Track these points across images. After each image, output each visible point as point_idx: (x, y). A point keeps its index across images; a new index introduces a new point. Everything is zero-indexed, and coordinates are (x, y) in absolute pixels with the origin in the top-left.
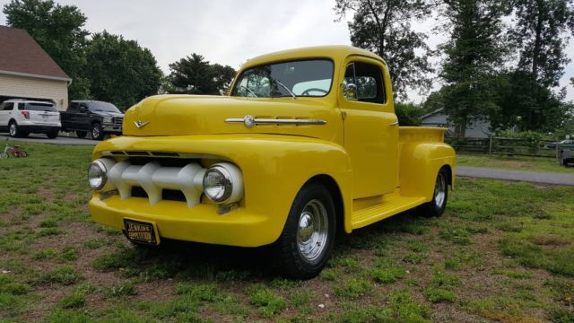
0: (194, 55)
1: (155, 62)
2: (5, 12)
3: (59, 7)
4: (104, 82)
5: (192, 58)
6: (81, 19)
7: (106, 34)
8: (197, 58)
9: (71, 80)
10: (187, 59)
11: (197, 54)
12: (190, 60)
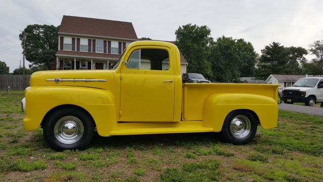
0: (274, 43)
1: (253, 50)
2: (176, 34)
3: (198, 27)
4: (221, 63)
5: (272, 45)
6: (208, 32)
7: (224, 37)
8: (275, 45)
9: (188, 64)
10: (269, 46)
11: (276, 42)
12: (271, 46)
